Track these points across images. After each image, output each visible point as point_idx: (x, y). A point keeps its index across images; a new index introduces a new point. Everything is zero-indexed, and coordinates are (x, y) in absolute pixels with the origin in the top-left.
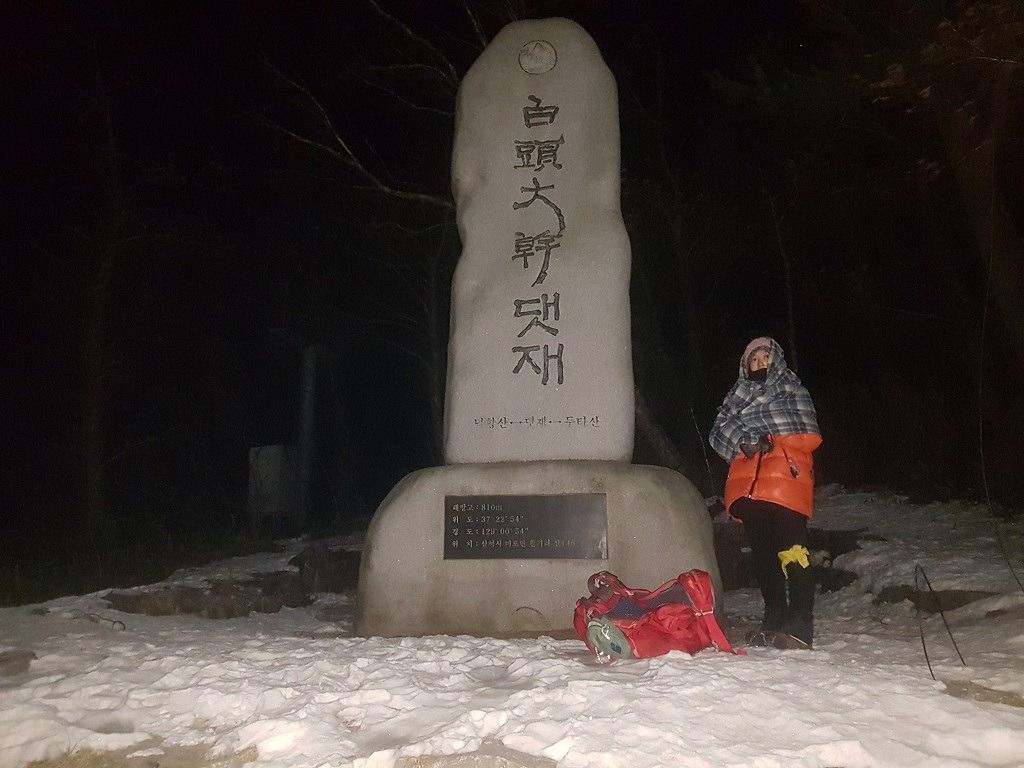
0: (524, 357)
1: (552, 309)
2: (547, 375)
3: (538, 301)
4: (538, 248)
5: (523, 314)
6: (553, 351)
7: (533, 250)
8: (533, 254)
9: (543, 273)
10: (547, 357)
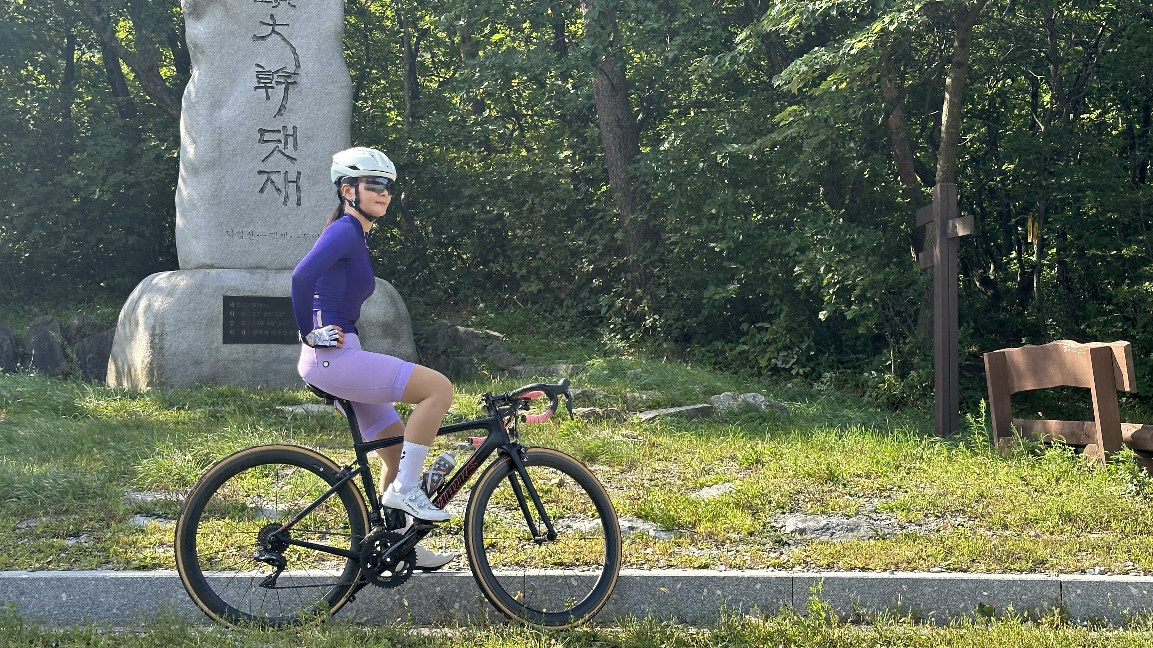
0: (267, 180)
1: (291, 140)
2: (287, 197)
3: (279, 131)
4: (278, 83)
5: (266, 141)
6: (293, 177)
7: (273, 84)
8: (272, 87)
9: (283, 106)
10: (287, 181)
